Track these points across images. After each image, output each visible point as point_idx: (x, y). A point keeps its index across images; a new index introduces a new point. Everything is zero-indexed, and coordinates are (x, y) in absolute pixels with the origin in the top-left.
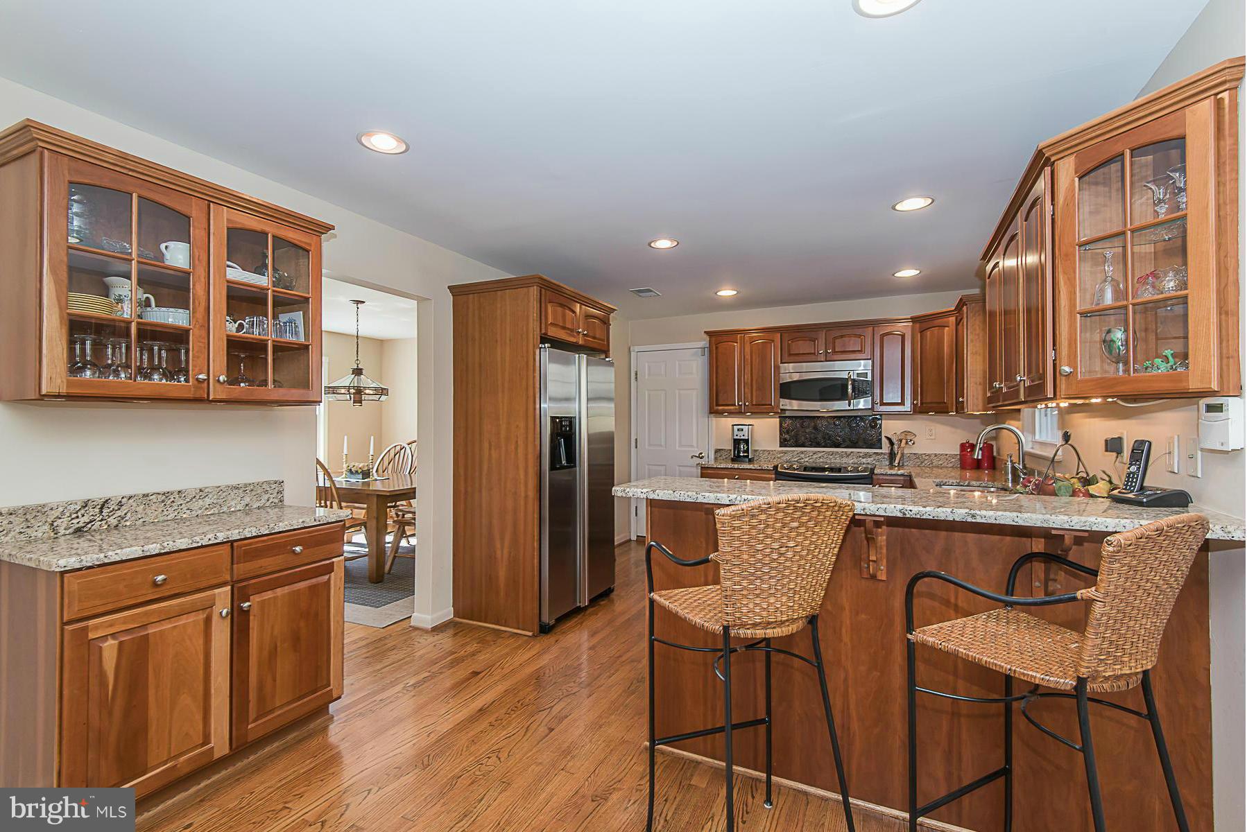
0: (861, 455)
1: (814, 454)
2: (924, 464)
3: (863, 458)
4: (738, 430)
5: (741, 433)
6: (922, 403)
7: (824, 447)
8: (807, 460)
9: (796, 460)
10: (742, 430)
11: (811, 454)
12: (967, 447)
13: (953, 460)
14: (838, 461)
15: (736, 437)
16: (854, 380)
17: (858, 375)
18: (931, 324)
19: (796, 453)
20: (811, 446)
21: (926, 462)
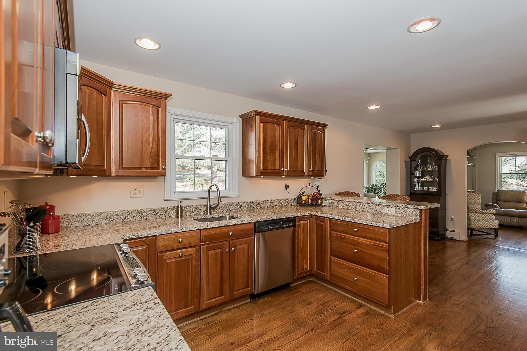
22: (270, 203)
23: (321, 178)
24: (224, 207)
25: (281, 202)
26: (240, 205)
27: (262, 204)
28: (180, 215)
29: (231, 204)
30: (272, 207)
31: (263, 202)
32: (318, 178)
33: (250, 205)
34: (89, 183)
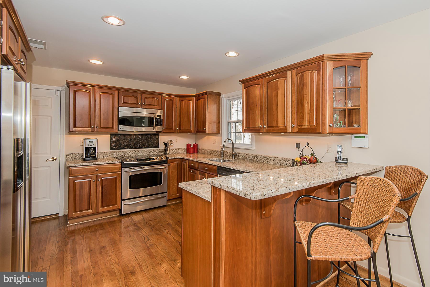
0: (151, 151)
1: (130, 152)
2: (174, 153)
3: (152, 152)
4: (89, 142)
5: (90, 144)
6: (180, 129)
7: (134, 148)
8: (125, 155)
9: (120, 156)
10: (92, 142)
11: (128, 153)
12: (188, 146)
13: (184, 150)
14: (141, 154)
15: (87, 146)
16: (156, 118)
17: (158, 116)
18: (184, 99)
19: (120, 152)
20: (127, 148)
21: (175, 152)
22: (278, 161)
23: (364, 137)
24: (244, 156)
25: (289, 161)
26: (254, 157)
27: (270, 159)
28: (222, 156)
29: (248, 155)
30: (280, 165)
31: (271, 158)
32: (355, 137)
33: (261, 159)
34: (202, 137)
